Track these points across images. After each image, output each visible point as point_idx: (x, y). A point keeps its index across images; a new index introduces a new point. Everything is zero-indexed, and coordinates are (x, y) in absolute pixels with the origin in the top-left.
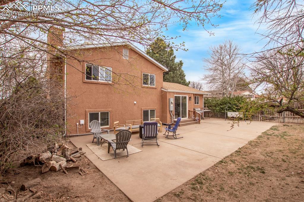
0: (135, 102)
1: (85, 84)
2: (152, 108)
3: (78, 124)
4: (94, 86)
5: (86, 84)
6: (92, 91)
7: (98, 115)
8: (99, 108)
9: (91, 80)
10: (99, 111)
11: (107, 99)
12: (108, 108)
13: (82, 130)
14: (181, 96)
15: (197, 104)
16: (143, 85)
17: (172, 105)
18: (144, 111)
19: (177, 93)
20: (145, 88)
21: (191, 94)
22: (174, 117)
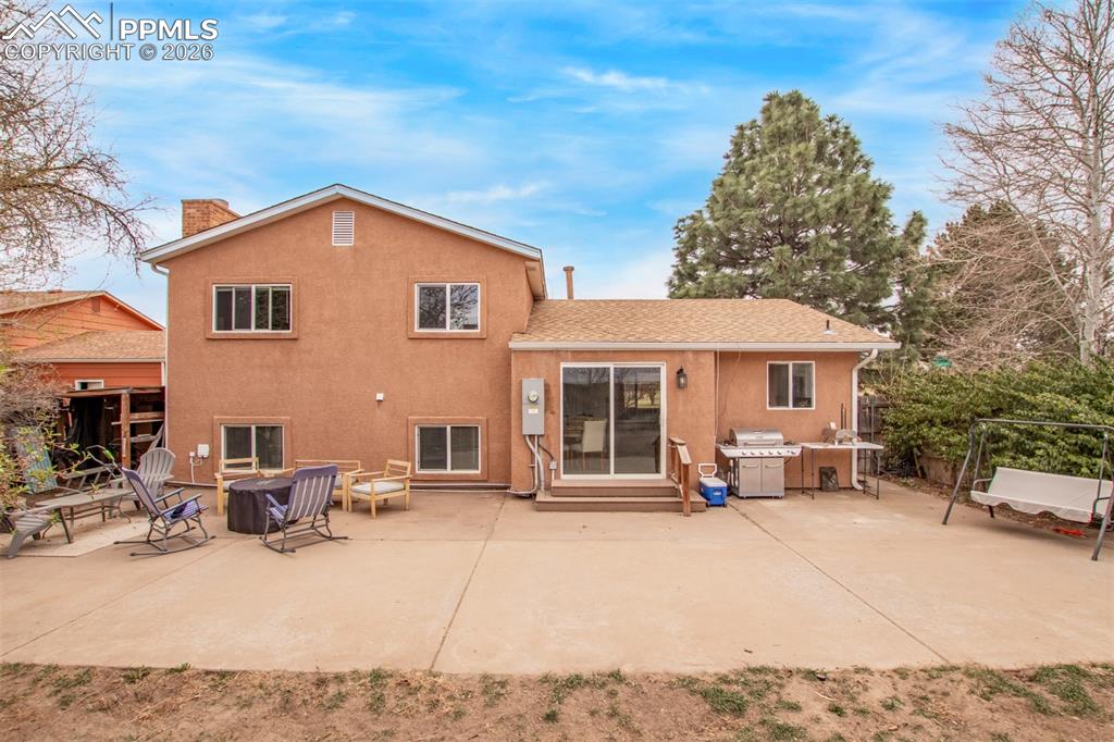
0: (380, 396)
1: (211, 342)
2: (463, 418)
3: (192, 454)
4: (236, 348)
5: (215, 343)
6: (229, 362)
7: (250, 434)
8: (251, 414)
9: (230, 329)
10: (252, 420)
11: (276, 385)
12: (279, 414)
13: (205, 473)
14: (611, 366)
15: (791, 407)
16: (418, 330)
17: (530, 411)
18: (422, 429)
19: (578, 354)
20: (425, 343)
21: (690, 355)
22: (558, 465)
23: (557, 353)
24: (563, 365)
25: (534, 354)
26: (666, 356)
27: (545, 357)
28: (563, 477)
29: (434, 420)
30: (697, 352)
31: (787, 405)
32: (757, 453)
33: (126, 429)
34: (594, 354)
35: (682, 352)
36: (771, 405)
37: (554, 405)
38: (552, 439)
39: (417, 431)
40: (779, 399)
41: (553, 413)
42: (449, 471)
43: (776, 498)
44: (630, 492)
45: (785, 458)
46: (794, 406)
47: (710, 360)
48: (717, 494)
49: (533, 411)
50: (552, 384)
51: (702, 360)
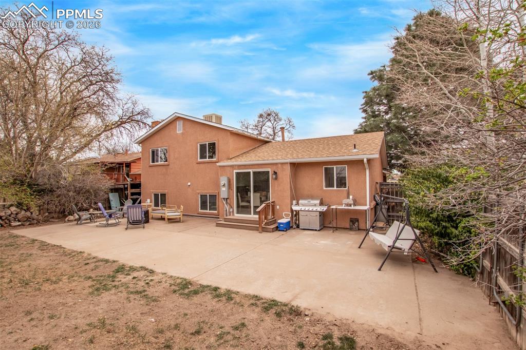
0: (189, 184)
2: (211, 191)
3: (146, 202)
4: (155, 169)
5: (151, 167)
6: (154, 173)
7: (159, 196)
8: (159, 189)
9: (154, 162)
10: (159, 192)
11: (164, 180)
12: (165, 189)
14: (251, 171)
15: (335, 188)
16: (199, 160)
17: (223, 189)
18: (201, 196)
19: (240, 167)
20: (201, 165)
21: (280, 165)
22: (233, 210)
23: (232, 167)
24: (235, 171)
25: (226, 168)
26: (270, 166)
27: (229, 168)
28: (236, 215)
29: (204, 192)
30: (282, 164)
31: (334, 187)
32: (307, 209)
33: (129, 194)
34: (245, 166)
35: (276, 164)
36: (326, 187)
37: (232, 186)
38: (231, 200)
39: (199, 196)
40: (329, 184)
41: (232, 190)
42: (208, 211)
43: (316, 230)
44: (249, 222)
45: (320, 212)
46: (337, 188)
47: (288, 168)
48: (281, 225)
49: (224, 189)
50: (231, 178)
51: (284, 167)
